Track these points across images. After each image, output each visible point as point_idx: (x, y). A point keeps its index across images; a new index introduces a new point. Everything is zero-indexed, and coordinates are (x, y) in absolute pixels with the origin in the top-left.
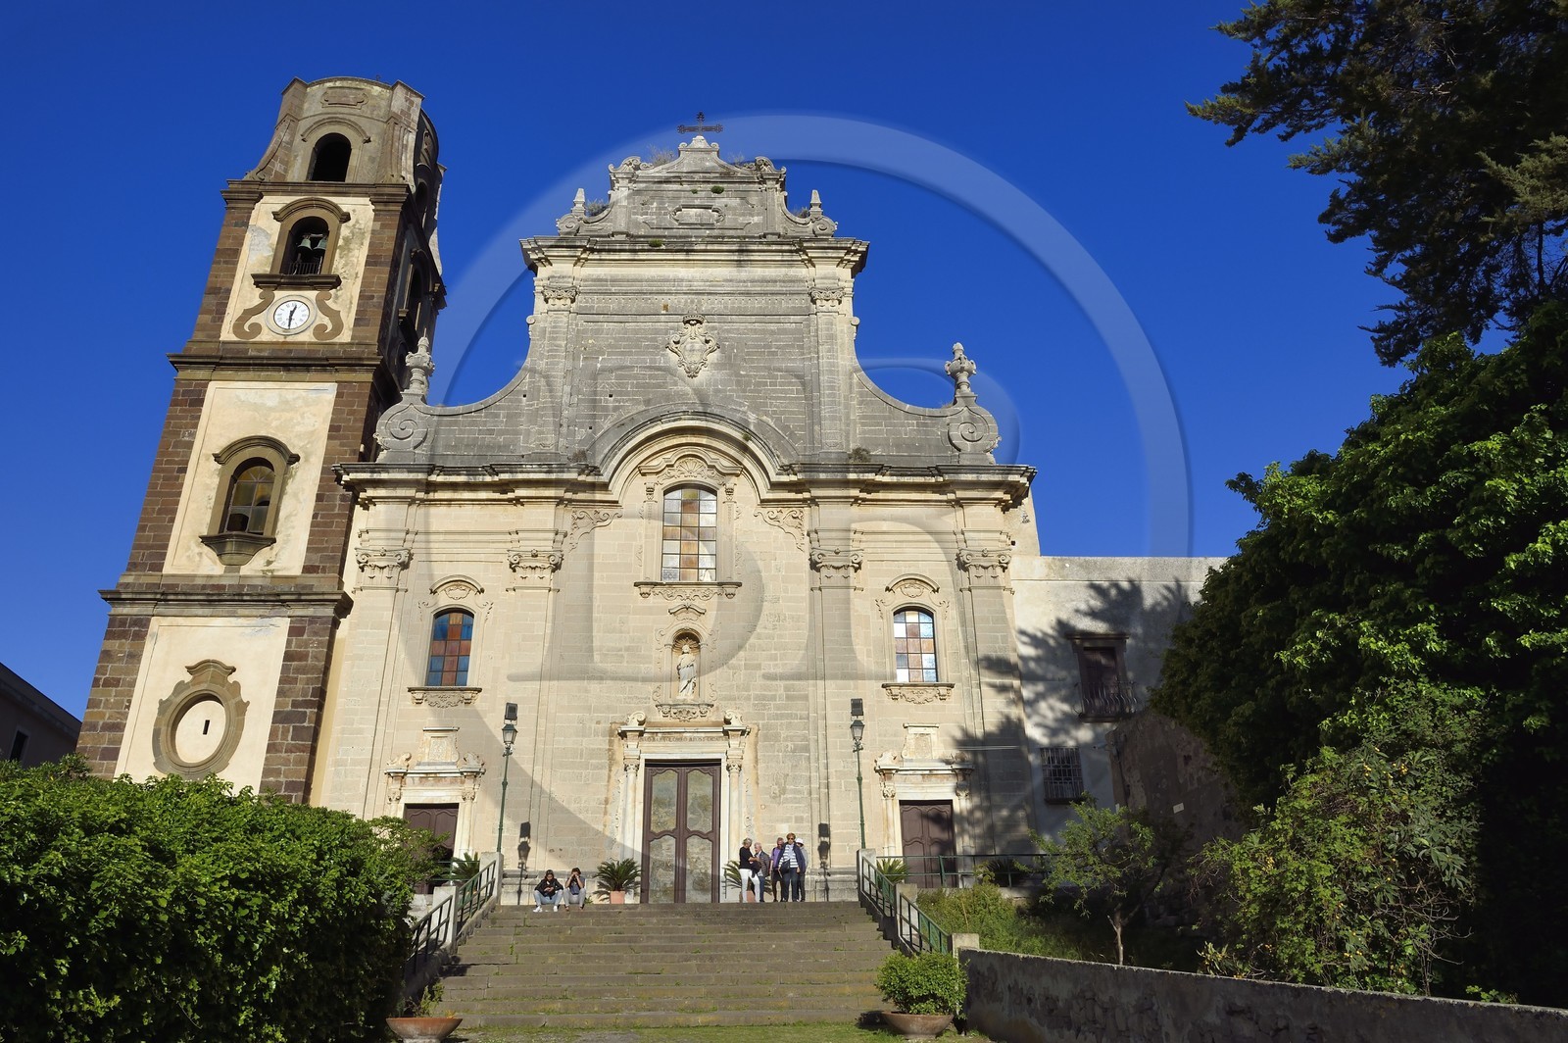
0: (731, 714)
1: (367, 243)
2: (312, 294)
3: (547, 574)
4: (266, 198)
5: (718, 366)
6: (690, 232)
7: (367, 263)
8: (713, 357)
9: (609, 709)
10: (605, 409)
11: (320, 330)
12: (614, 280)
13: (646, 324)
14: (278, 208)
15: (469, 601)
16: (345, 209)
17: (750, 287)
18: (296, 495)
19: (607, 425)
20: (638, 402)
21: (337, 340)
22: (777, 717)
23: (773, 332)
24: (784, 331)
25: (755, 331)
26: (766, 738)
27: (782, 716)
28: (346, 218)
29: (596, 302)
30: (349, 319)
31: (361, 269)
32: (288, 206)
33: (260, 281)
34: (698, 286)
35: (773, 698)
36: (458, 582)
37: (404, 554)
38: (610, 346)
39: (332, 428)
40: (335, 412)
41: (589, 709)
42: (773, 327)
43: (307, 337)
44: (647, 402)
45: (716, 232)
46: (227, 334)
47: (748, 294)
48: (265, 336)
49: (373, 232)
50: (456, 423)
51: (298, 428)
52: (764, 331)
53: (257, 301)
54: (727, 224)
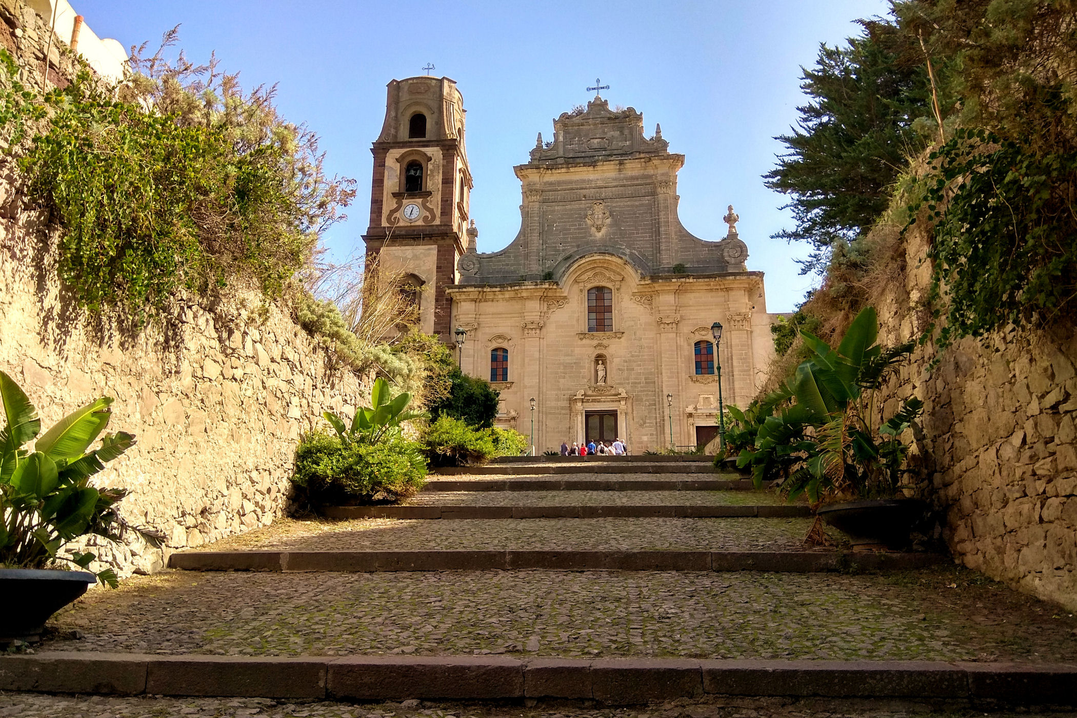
0: (621, 390)
1: (441, 172)
2: (420, 200)
3: (538, 331)
4: (391, 151)
5: (610, 226)
6: (595, 153)
7: (443, 183)
8: (608, 221)
9: (568, 389)
10: (559, 250)
11: (425, 218)
12: (559, 183)
13: (575, 206)
14: (398, 156)
15: (505, 345)
16: (429, 154)
17: (625, 182)
18: (426, 300)
19: (560, 259)
20: (573, 247)
21: (434, 223)
22: (641, 391)
23: (637, 206)
24: (642, 205)
25: (628, 206)
26: (637, 400)
27: (644, 391)
28: (430, 159)
29: (551, 196)
30: (438, 213)
31: (440, 186)
32: (402, 156)
33: (395, 195)
34: (600, 183)
35: (640, 383)
36: (500, 337)
37: (476, 325)
38: (559, 218)
39: (438, 267)
40: (438, 259)
41: (559, 389)
42: (637, 203)
43: (420, 223)
44: (578, 246)
45: (608, 153)
46: (384, 224)
47: (624, 186)
48: (401, 224)
49: (443, 166)
50: (491, 261)
51: (423, 268)
52: (632, 206)
53: (395, 206)
54: (614, 147)
